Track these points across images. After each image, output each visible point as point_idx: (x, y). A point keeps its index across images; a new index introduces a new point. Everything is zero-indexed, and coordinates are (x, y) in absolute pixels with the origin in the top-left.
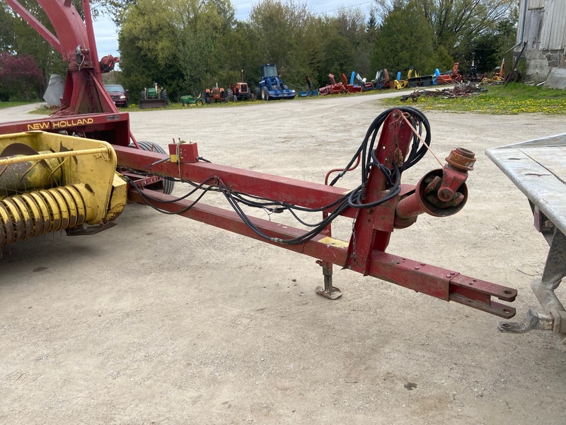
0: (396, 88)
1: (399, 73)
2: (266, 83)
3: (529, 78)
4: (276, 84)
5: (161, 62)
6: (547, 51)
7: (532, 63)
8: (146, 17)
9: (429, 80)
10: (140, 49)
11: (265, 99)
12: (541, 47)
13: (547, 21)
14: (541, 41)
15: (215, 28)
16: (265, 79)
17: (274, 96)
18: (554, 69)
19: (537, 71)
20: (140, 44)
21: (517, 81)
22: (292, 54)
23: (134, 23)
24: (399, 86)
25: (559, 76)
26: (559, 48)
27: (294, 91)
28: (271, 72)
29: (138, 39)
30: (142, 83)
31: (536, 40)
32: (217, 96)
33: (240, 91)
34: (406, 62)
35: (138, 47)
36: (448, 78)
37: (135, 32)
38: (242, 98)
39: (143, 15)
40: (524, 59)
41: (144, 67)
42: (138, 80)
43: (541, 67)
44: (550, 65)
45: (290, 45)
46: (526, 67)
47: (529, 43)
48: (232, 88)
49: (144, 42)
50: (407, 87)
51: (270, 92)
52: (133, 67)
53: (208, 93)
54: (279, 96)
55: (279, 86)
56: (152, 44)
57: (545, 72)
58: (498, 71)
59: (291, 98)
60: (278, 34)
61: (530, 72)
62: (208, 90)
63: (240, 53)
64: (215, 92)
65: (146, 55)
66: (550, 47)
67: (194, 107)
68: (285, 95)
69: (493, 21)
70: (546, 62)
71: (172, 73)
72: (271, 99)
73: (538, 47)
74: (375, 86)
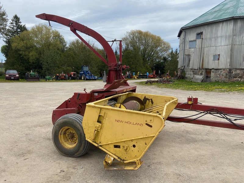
0: (135, 78)
1: (134, 73)
2: (84, 73)
3: (186, 78)
4: (89, 74)
5: (31, 61)
6: (192, 69)
7: (187, 73)
8: (25, 42)
9: (146, 76)
10: (20, 55)
11: (84, 79)
12: (190, 68)
13: (192, 59)
14: (190, 66)
15: (58, 49)
16: (83, 71)
17: (88, 79)
18: (195, 76)
19: (189, 76)
20: (21, 52)
21: (182, 79)
22: (93, 62)
23: (18, 43)
24: (136, 78)
25: (197, 78)
26: (197, 68)
27: (96, 77)
28: (86, 69)
29: (20, 50)
30: (20, 70)
31: (188, 65)
32: (63, 77)
33: (72, 75)
34: (134, 69)
35: (19, 54)
36: (152, 76)
37: (19, 47)
38: (74, 79)
39: (23, 40)
40: (184, 71)
41: (21, 62)
42: (18, 68)
43: (191, 75)
44: (193, 74)
45: (92, 59)
46: (185, 74)
47: (186, 66)
48: (68, 74)
49: (23, 52)
50: (138, 78)
51: (87, 77)
52: (15, 62)
53: (58, 76)
54: (91, 79)
55: (90, 74)
56: (27, 53)
57: (192, 76)
58: (167, 74)
59: (95, 80)
60: (87, 54)
61: (187, 76)
62: (58, 75)
63: (72, 60)
64: (62, 75)
65: (23, 57)
66: (193, 68)
67: (51, 81)
68: (93, 79)
69: (161, 57)
70: (192, 73)
71: (35, 66)
72: (87, 80)
73: (189, 68)
74: (127, 77)
